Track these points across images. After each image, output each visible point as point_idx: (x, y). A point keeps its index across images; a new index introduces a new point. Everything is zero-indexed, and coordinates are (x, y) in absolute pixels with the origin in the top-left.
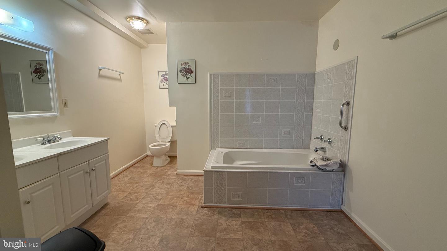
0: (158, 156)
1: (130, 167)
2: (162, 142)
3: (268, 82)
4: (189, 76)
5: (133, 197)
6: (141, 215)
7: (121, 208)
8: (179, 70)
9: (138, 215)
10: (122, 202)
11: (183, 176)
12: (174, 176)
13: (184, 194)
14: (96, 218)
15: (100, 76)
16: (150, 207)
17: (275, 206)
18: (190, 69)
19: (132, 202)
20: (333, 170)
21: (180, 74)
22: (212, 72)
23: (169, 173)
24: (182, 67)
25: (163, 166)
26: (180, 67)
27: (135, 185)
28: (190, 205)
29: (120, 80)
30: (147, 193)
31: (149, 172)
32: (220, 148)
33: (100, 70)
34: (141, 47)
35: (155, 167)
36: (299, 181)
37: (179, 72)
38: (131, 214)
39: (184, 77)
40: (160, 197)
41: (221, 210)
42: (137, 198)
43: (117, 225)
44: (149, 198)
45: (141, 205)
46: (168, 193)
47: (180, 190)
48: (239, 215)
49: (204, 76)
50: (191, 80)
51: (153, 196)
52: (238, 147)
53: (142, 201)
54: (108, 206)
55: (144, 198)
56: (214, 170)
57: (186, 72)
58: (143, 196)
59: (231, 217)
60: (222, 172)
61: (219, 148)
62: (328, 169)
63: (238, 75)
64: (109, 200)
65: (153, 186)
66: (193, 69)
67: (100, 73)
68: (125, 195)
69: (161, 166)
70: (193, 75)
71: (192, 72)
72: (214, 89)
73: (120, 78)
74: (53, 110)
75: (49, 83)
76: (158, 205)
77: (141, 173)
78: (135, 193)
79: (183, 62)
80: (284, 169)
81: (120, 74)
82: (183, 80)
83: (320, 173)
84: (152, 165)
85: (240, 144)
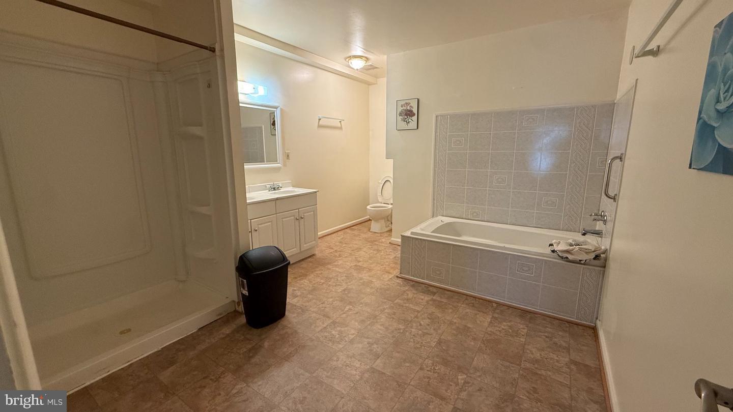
0: (377, 220)
1: (346, 228)
2: (384, 203)
3: (522, 122)
4: (410, 120)
5: (337, 254)
6: (337, 269)
7: (323, 261)
8: (398, 113)
9: (334, 269)
10: (327, 256)
11: (396, 246)
12: (386, 244)
13: (387, 262)
14: (303, 262)
15: (320, 126)
16: (348, 265)
17: (487, 296)
18: (411, 111)
19: (334, 258)
20: (580, 261)
21: (400, 118)
22: (439, 113)
23: (383, 240)
24: (402, 109)
25: (380, 233)
26: (400, 109)
27: (344, 245)
28: (386, 272)
29: (341, 128)
30: (351, 254)
31: (363, 236)
32: (445, 216)
33: (320, 119)
34: (369, 84)
35: (371, 232)
36: (524, 268)
37: (398, 116)
38: (330, 266)
39: (404, 121)
40: (361, 260)
41: (415, 284)
42: (340, 256)
43: (315, 271)
44: (350, 258)
45: (340, 262)
46: (370, 258)
47: (385, 258)
48: (434, 294)
49: (428, 118)
50: (413, 124)
51: (356, 258)
52: (470, 218)
53: (344, 259)
54: (314, 257)
55: (346, 257)
56: (413, 236)
57: (406, 115)
58: (346, 256)
59: (422, 292)
60: (421, 239)
61: (443, 216)
62: (570, 257)
63: (476, 116)
64: (316, 253)
65: (359, 249)
66: (415, 111)
67: (320, 123)
68: (331, 251)
69: (379, 232)
70: (415, 118)
71: (414, 115)
72: (441, 136)
73: (340, 126)
74: (278, 161)
75: (275, 135)
76: (356, 266)
77: (355, 236)
78: (340, 251)
79: (403, 103)
80: (504, 248)
81: (340, 122)
82: (403, 125)
83: (559, 263)
84: (370, 229)
85: (473, 213)
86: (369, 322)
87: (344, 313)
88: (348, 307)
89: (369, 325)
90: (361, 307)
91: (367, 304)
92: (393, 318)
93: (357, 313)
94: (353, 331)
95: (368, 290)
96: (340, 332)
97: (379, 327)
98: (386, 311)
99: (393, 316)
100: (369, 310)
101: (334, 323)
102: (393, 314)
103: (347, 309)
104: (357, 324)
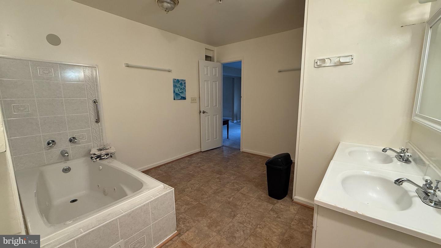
86: (219, 190)
87: (233, 196)
88: (231, 199)
89: (219, 189)
90: (222, 200)
91: (218, 201)
92: (204, 192)
93: (225, 195)
94: (228, 186)
95: (214, 215)
96: (234, 186)
97: (213, 188)
98: (206, 196)
99: (204, 193)
100: (217, 197)
101: (238, 190)
102: (204, 194)
103: (231, 198)
104: (225, 190)
